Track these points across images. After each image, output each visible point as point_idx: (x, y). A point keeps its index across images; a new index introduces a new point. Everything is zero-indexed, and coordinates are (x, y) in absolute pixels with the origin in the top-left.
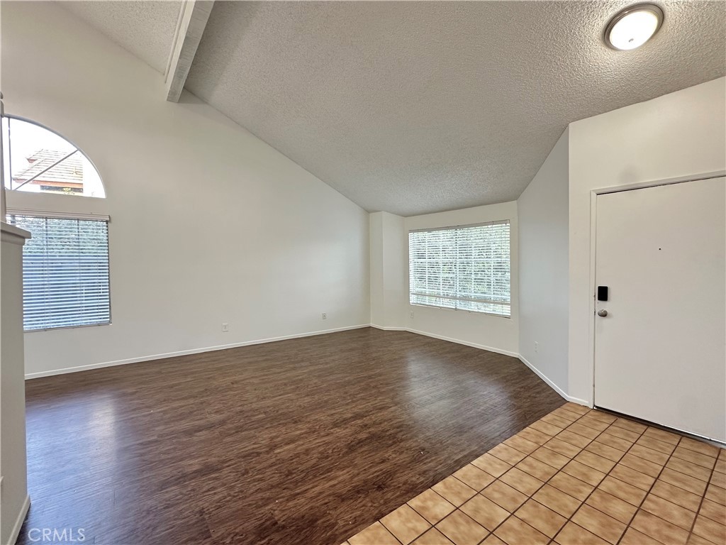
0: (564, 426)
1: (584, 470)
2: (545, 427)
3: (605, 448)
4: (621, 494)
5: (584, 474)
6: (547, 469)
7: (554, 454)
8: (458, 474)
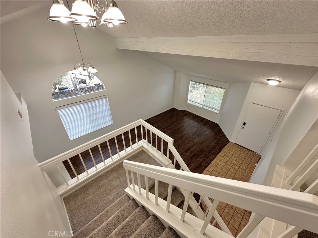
0: (229, 149)
1: (232, 160)
2: (225, 150)
3: (236, 154)
4: (237, 165)
5: (232, 161)
6: (226, 160)
7: (227, 157)
8: (212, 163)
